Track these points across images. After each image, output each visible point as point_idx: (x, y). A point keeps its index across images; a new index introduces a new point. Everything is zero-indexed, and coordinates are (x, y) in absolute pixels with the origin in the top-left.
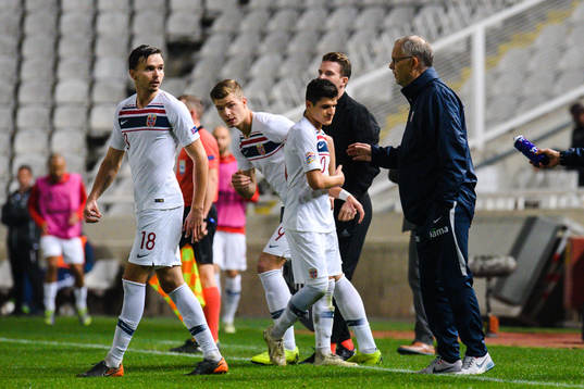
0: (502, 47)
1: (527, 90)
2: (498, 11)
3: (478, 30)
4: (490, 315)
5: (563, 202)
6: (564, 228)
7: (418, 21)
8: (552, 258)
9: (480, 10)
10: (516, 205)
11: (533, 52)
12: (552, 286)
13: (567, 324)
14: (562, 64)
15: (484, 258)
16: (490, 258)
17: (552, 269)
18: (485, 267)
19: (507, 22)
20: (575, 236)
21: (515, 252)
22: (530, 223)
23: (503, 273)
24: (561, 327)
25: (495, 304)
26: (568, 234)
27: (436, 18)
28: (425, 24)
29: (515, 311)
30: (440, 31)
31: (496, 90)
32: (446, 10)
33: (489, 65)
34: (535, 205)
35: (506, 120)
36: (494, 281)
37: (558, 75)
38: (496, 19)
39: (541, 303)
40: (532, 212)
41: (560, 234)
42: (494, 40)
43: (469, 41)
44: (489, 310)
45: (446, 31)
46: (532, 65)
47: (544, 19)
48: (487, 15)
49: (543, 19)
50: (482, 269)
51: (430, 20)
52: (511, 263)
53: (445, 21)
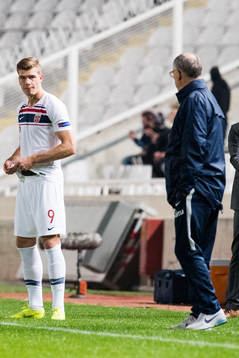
0: (93, 65)
1: (112, 100)
2: (89, 36)
3: (73, 51)
4: (80, 280)
5: (140, 191)
6: (140, 211)
7: (25, 43)
8: (131, 235)
9: (75, 35)
10: (102, 192)
11: (117, 70)
12: (130, 257)
13: (142, 288)
14: (140, 80)
15: (75, 234)
16: (81, 234)
17: (130, 243)
18: (77, 242)
19: (96, 45)
20: (149, 218)
21: (101, 230)
22: (114, 206)
23: (92, 247)
24: (137, 291)
25: (84, 271)
26: (143, 216)
27: (40, 40)
28: (30, 46)
29: (100, 278)
30: (42, 51)
31: (87, 99)
32: (48, 35)
33: (82, 79)
34: (117, 193)
35: (94, 123)
36: (84, 252)
37: (137, 89)
38: (88, 43)
39: (121, 271)
40: (114, 198)
41: (137, 216)
42: (87, 59)
43: (66, 60)
44: (79, 276)
45: (47, 51)
46: (116, 79)
47: (125, 44)
48: (80, 40)
49: (125, 42)
50: (74, 243)
51: (35, 42)
52: (98, 238)
53: (47, 43)
